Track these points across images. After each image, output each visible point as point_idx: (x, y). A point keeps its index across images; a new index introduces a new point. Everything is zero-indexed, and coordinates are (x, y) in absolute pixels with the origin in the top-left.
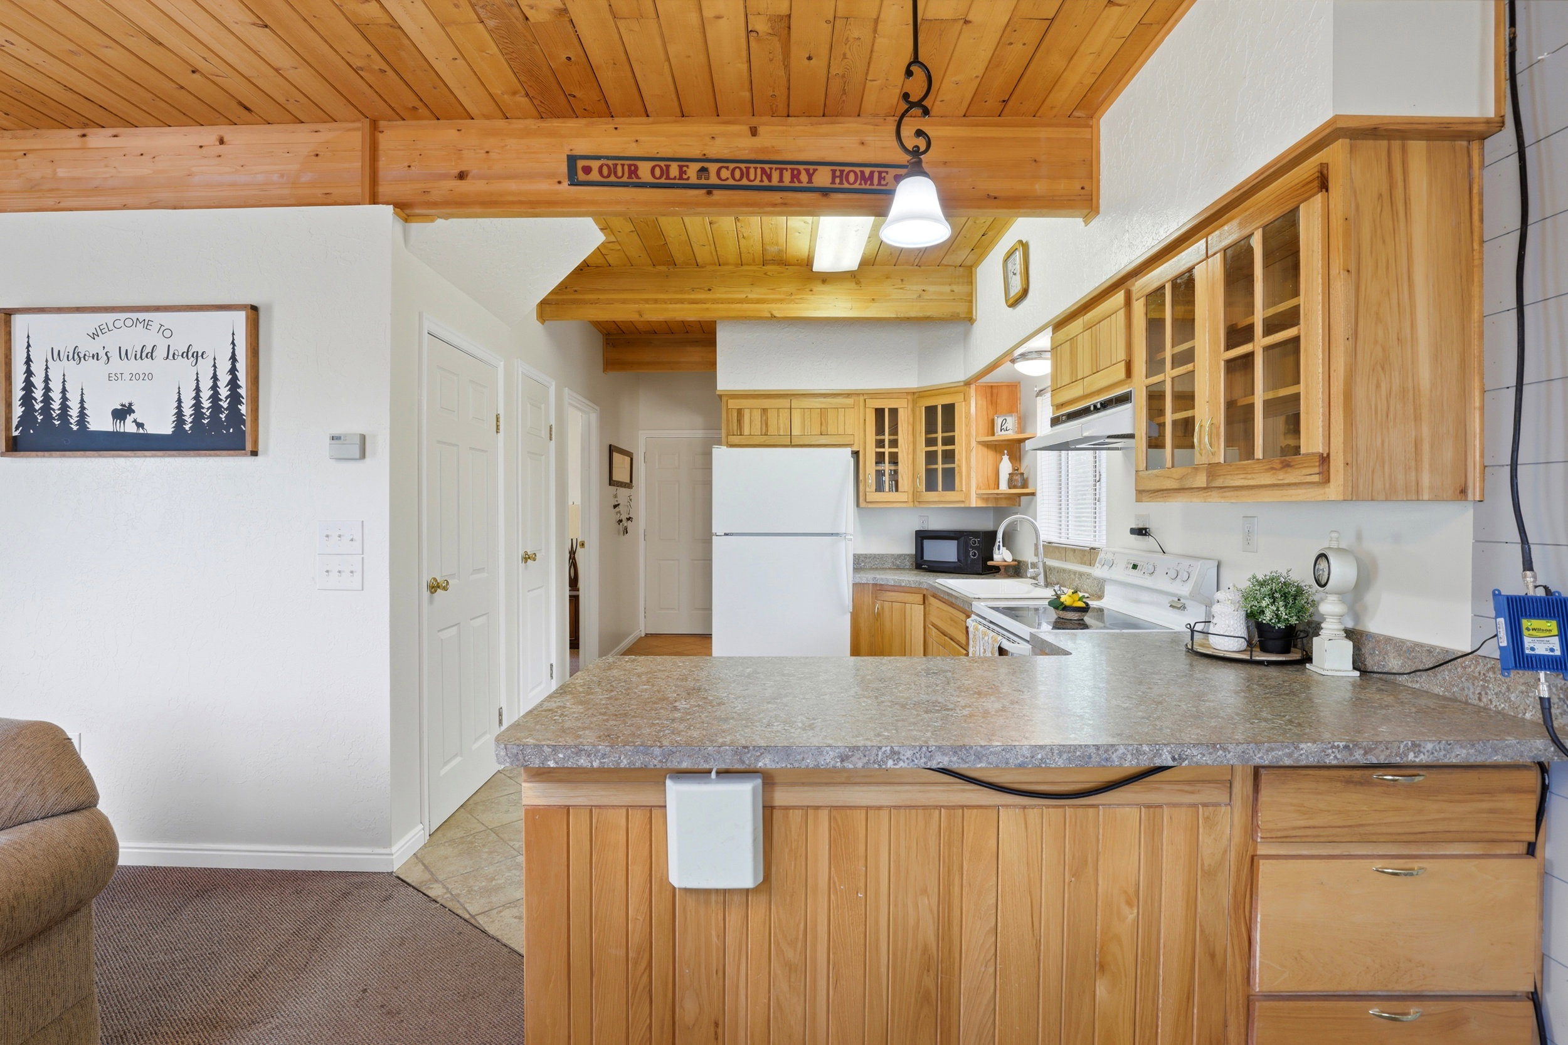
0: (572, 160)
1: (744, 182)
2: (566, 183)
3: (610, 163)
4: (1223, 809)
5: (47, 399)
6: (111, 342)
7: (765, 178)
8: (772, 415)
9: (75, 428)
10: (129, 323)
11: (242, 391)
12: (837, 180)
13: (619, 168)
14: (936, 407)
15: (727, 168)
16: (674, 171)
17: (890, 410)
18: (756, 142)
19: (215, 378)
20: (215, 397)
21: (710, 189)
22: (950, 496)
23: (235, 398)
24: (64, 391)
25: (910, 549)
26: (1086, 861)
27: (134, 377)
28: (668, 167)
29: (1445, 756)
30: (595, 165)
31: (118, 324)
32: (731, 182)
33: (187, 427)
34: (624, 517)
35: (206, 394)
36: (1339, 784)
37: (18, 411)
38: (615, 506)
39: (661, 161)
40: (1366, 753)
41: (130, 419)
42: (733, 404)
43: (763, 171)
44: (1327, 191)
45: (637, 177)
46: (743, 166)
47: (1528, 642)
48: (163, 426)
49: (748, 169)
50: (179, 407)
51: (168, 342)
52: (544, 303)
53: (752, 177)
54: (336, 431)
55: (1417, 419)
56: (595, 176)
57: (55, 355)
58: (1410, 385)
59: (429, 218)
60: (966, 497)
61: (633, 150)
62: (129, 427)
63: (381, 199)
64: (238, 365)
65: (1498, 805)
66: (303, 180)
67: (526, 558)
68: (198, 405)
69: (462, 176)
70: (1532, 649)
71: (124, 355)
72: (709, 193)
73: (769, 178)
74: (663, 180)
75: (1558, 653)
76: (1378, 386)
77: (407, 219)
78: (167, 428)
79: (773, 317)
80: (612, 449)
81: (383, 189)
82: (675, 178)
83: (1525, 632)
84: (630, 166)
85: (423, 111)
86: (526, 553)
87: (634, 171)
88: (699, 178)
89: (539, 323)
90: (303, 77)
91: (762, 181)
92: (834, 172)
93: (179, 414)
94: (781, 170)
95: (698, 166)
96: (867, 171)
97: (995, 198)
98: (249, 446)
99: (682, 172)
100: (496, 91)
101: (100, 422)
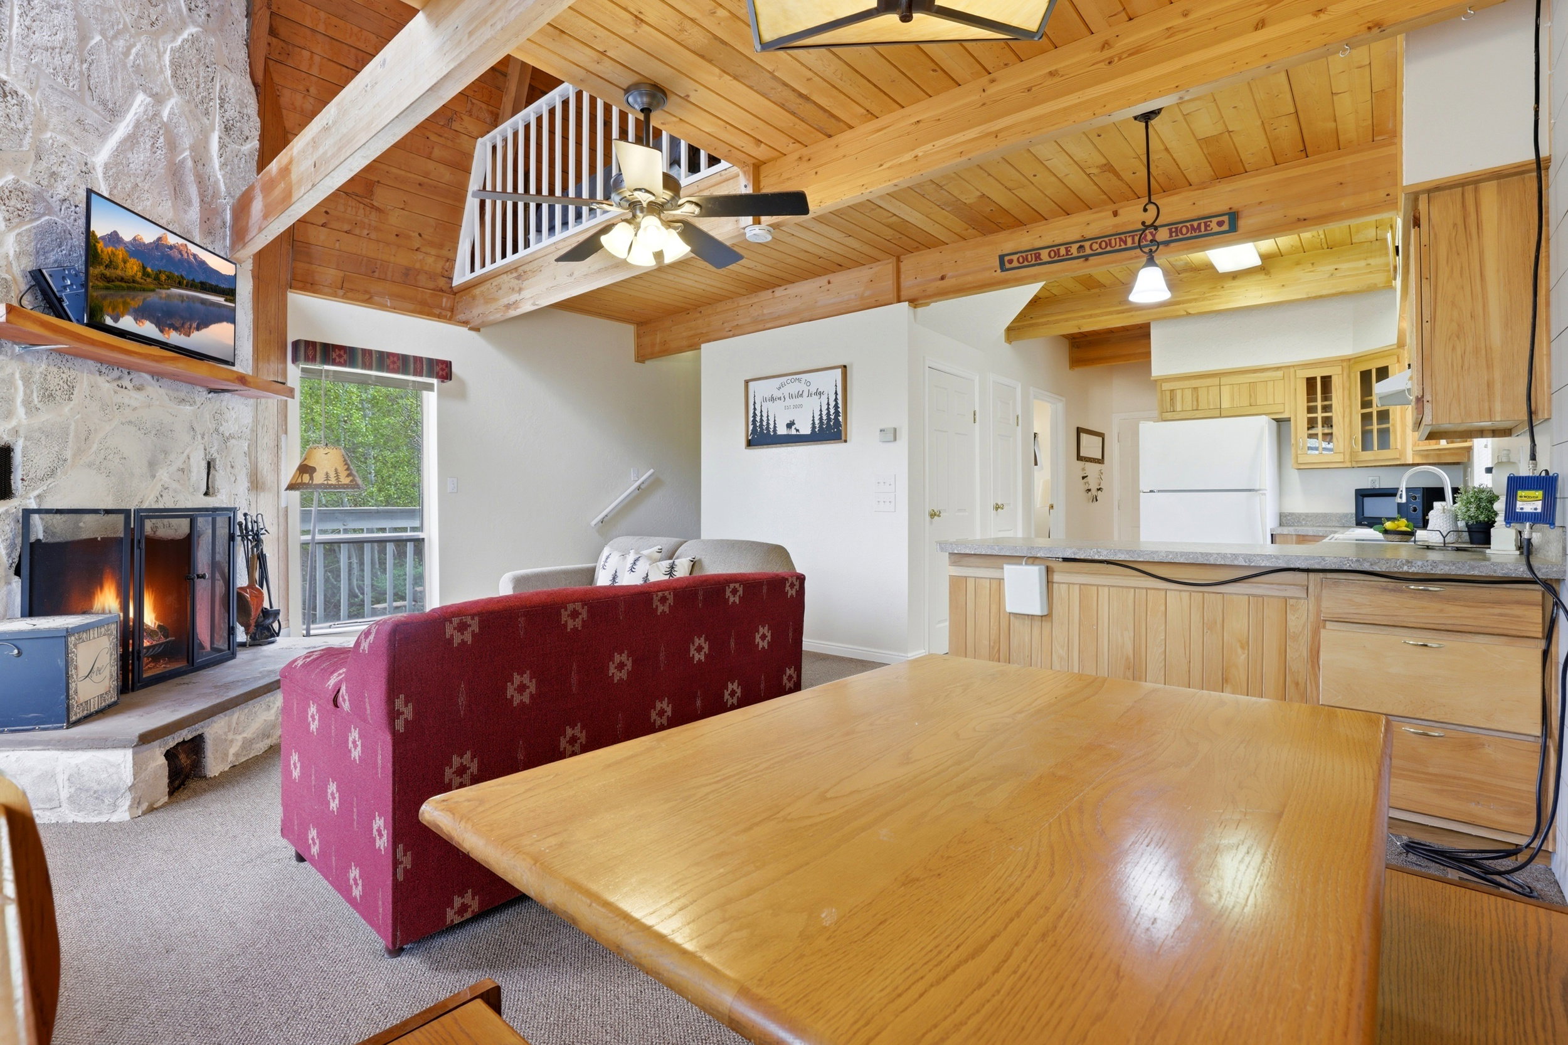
0: (1002, 258)
1: (1109, 248)
2: (999, 270)
3: (1024, 254)
4: (1303, 601)
5: (761, 420)
6: (786, 390)
7: (1122, 243)
8: (1202, 393)
9: (772, 434)
10: (793, 380)
11: (840, 410)
12: (1174, 234)
13: (1029, 257)
14: (1370, 371)
15: (1096, 243)
16: (1063, 251)
17: (1323, 378)
18: (1117, 220)
19: (828, 404)
20: (828, 414)
21: (1086, 258)
22: (1385, 454)
23: (837, 413)
24: (768, 416)
25: (1351, 508)
26: (1216, 623)
27: (795, 407)
28: (1059, 250)
29: (1432, 569)
30: (1015, 257)
31: (789, 381)
32: (1100, 250)
33: (817, 430)
34: (1094, 487)
35: (824, 412)
36: (1378, 590)
37: (751, 427)
38: (1084, 478)
39: (1054, 248)
40: (1371, 565)
41: (793, 427)
42: (1166, 386)
43: (1121, 239)
44: (1419, 227)
45: (1041, 260)
46: (1106, 239)
47: (1519, 505)
48: (806, 430)
49: (1110, 240)
50: (813, 420)
51: (809, 388)
52: (1009, 329)
53: (1113, 244)
54: (883, 427)
55: (1489, 366)
56: (1015, 264)
57: (765, 400)
58: (1483, 345)
59: (927, 304)
60: (1400, 455)
61: (1038, 244)
62: (793, 432)
63: (902, 299)
64: (838, 397)
65: (1508, 611)
66: (866, 295)
67: (997, 507)
68: (821, 419)
69: (943, 278)
70: (1522, 509)
71: (791, 396)
72: (1087, 260)
73: (1125, 243)
74: (1056, 258)
75: (1539, 510)
76: (1454, 348)
77: (915, 308)
78: (808, 432)
79: (1189, 314)
80: (1079, 431)
81: (904, 293)
82: (1063, 256)
83: (1519, 498)
84: (1035, 254)
85: (921, 247)
86: (997, 504)
87: (1038, 257)
88: (1079, 252)
89: (1008, 345)
90: (866, 249)
91: (1120, 246)
92: (1170, 230)
93: (814, 424)
94: (1133, 237)
95: (1078, 245)
96: (1195, 224)
97: (1305, 220)
98: (843, 438)
99: (1067, 251)
100: (958, 231)
101: (782, 430)
